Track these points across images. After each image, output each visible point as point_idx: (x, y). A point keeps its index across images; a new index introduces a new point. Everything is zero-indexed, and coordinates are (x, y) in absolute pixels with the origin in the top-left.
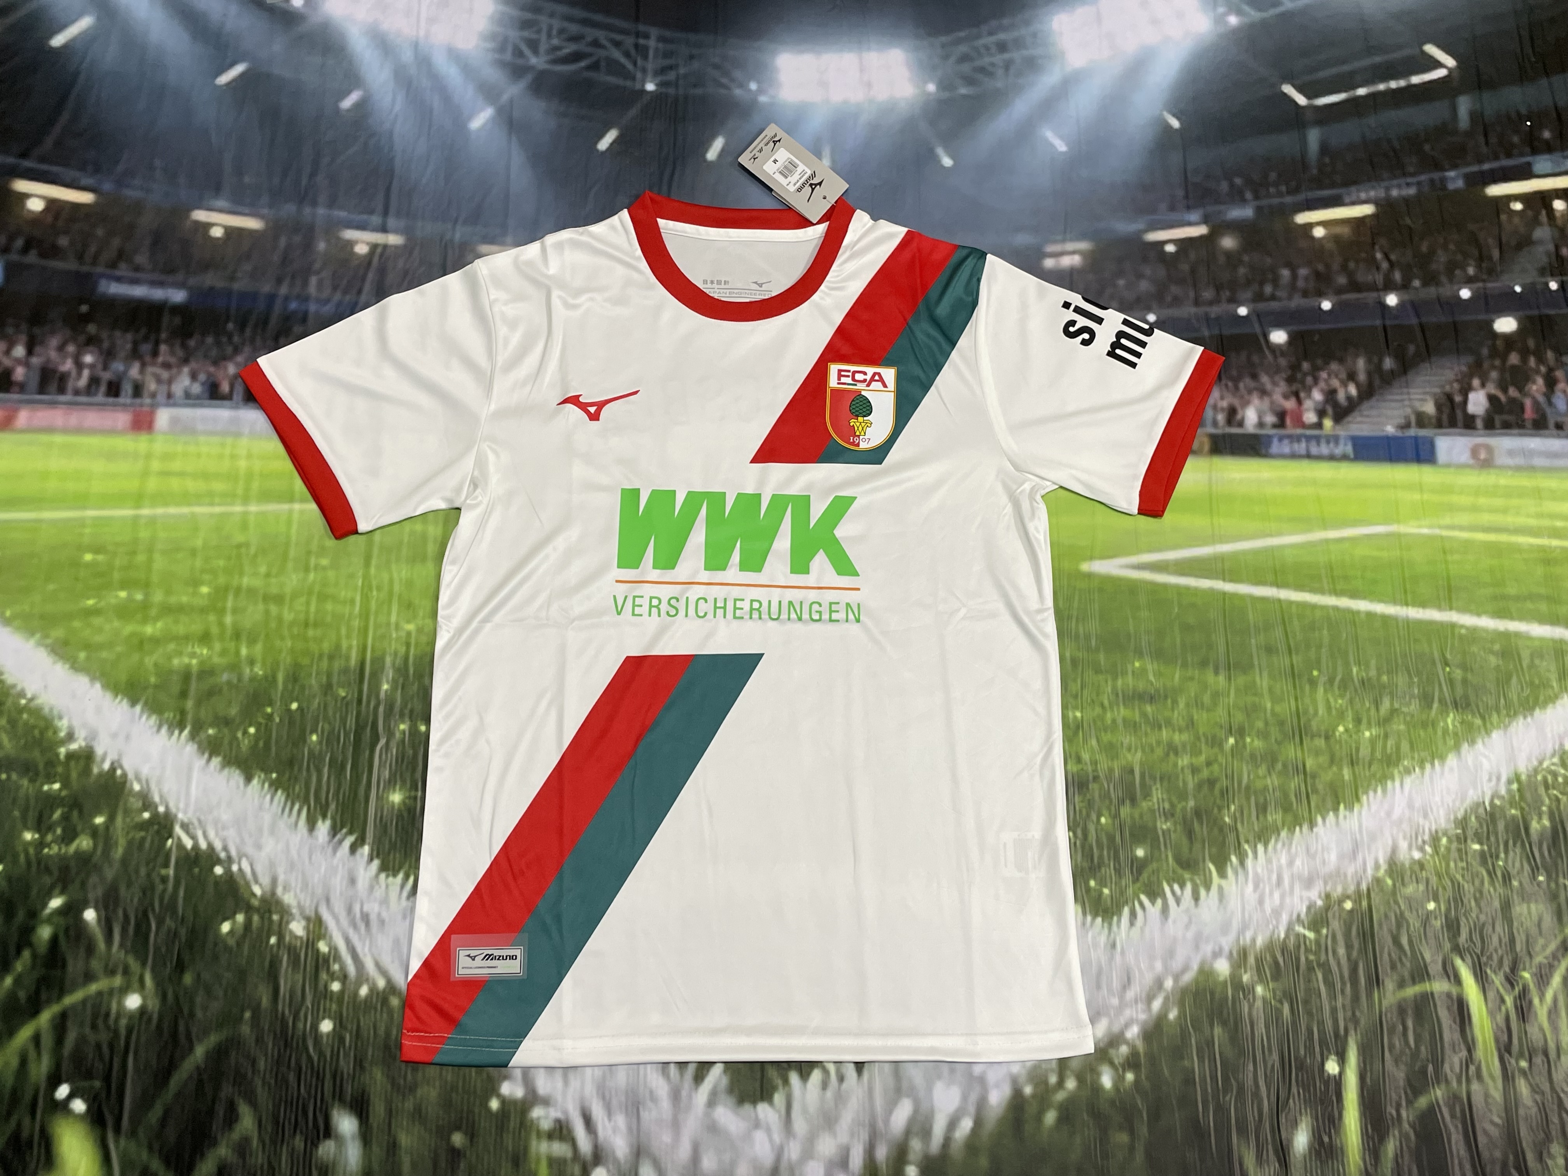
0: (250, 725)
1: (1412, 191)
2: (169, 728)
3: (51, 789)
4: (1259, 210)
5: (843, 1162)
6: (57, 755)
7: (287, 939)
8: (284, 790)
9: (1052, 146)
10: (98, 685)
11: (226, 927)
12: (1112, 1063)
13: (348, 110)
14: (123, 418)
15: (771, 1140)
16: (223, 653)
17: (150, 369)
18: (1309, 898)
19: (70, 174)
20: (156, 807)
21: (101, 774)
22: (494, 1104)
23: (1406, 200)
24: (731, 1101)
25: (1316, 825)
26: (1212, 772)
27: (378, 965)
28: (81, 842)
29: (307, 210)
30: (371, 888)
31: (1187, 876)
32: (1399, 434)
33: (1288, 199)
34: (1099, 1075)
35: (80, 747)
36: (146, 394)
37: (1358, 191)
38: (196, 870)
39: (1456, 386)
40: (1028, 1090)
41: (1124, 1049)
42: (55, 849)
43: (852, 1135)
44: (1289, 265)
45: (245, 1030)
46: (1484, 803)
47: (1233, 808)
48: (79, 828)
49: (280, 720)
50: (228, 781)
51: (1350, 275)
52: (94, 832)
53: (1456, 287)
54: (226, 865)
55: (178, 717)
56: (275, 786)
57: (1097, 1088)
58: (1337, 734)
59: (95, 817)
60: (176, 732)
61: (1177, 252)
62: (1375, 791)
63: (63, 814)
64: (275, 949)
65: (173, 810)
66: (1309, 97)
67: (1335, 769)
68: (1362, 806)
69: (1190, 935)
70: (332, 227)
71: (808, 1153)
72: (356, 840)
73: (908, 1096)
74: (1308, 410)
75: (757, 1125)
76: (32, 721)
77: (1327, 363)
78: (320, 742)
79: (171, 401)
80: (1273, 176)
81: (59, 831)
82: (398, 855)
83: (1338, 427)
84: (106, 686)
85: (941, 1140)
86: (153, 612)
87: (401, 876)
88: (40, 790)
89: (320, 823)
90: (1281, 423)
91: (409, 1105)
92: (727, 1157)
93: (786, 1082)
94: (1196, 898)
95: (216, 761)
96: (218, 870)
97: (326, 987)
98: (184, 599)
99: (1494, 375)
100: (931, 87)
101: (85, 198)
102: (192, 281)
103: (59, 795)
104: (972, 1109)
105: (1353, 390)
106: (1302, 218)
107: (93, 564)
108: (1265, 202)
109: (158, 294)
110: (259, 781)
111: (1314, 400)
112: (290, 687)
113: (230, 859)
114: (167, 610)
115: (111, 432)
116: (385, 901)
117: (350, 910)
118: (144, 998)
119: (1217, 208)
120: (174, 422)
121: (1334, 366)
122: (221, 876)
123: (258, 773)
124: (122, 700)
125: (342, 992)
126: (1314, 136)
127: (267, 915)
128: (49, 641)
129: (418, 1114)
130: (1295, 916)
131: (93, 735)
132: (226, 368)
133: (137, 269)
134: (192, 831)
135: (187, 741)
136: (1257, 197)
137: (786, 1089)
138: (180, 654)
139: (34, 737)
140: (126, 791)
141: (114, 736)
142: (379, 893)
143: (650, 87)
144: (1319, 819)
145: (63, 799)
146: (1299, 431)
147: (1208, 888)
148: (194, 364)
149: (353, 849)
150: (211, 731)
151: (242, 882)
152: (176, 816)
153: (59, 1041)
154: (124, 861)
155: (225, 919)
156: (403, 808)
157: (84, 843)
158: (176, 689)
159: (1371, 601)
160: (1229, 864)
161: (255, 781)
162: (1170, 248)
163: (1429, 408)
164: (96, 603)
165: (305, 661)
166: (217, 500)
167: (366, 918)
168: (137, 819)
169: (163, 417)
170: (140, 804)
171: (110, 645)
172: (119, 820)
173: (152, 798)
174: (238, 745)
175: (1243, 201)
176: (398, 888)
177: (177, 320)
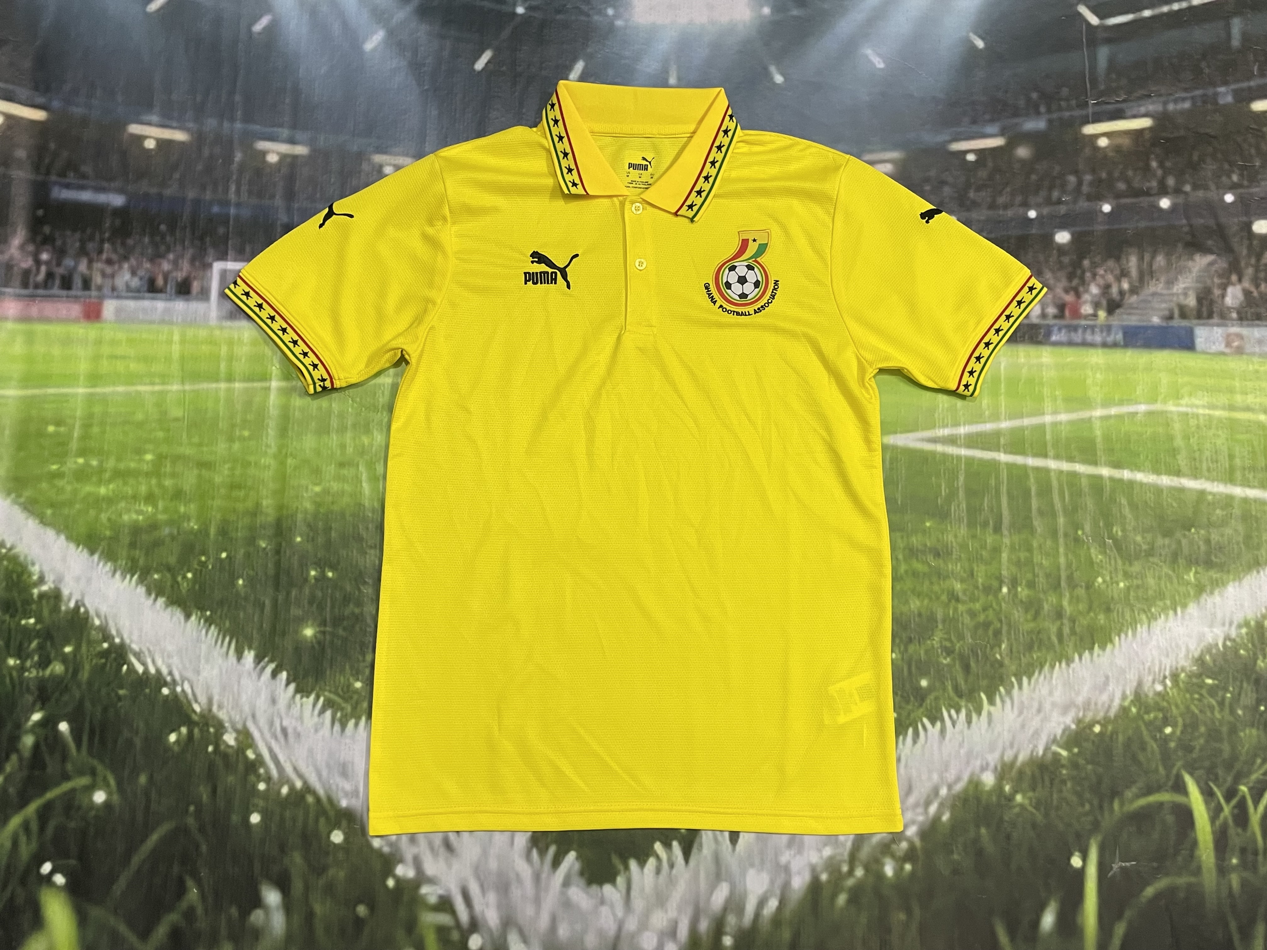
0: (189, 571)
1: (1187, 105)
2: (122, 574)
3: (27, 624)
4: (1050, 121)
5: (673, 933)
6: (32, 595)
7: (222, 747)
8: (216, 626)
9: (873, 64)
10: (63, 537)
11: (173, 737)
12: (893, 856)
13: (259, 34)
14: (76, 309)
15: (614, 915)
16: (166, 510)
17: (98, 265)
18: (1064, 723)
19: (23, 92)
20: (113, 638)
21: (67, 612)
22: (391, 883)
23: (1182, 112)
24: (582, 882)
25: (1073, 661)
26: (987, 616)
27: (295, 769)
28: (55, 666)
29: (226, 124)
30: (289, 707)
31: (963, 703)
32: (1164, 324)
33: (1077, 113)
34: (883, 865)
35: (50, 588)
36: (93, 287)
37: (1140, 106)
38: (147, 691)
39: (1217, 280)
40: (824, 877)
41: (904, 845)
42: (34, 673)
43: (680, 910)
44: (1076, 172)
45: (191, 821)
46: (1217, 645)
47: (1003, 646)
48: (53, 655)
49: (213, 567)
50: (171, 618)
51: (1128, 181)
52: (64, 659)
53: (1221, 191)
54: (172, 687)
55: (130, 564)
56: (209, 622)
57: (880, 876)
58: (1096, 584)
59: (64, 646)
60: (128, 577)
61: (976, 161)
62: (1126, 635)
63: (39, 643)
64: (213, 756)
65: (127, 641)
66: (1101, 17)
67: (1092, 614)
68: (1114, 646)
69: (962, 751)
70: (248, 139)
71: (644, 925)
72: (277, 667)
73: (726, 880)
74: (1085, 302)
75: (602, 902)
76: (10, 567)
77: (1104, 260)
78: (244, 586)
79: (115, 294)
80: (1065, 91)
81: (36, 658)
82: (310, 680)
83: (1111, 318)
84: (69, 538)
85: (752, 916)
86: (107, 475)
87: (312, 697)
88: (19, 623)
89: (246, 652)
90: (1060, 315)
91: (321, 882)
92: (578, 927)
93: (627, 868)
94: (969, 721)
95: (161, 601)
96: (165, 691)
97: (254, 787)
98: (133, 465)
99: (1250, 271)
100: (766, 11)
101: (38, 115)
102: (130, 188)
103: (34, 629)
104: (778, 892)
105: (1126, 286)
106: (1089, 129)
107: (57, 434)
108: (1055, 116)
109: (102, 198)
110: (196, 618)
111: (1091, 294)
112: (220, 538)
113: (174, 681)
114: (118, 474)
115: (66, 320)
116: (301, 718)
117: (271, 724)
118: (109, 794)
119: (1016, 120)
120: (118, 311)
121: (1111, 263)
122: (167, 696)
123: (195, 611)
124: (83, 550)
125: (267, 790)
126: (1103, 53)
127: (205, 728)
128: (22, 500)
129: (329, 889)
130: (1052, 737)
131: (60, 579)
132: (160, 265)
133: (84, 176)
134: (142, 658)
135: (137, 585)
136: (1049, 111)
137: (627, 873)
138: (129, 511)
139: (13, 580)
140: (89, 625)
141: (78, 579)
142: (296, 710)
143: (520, 10)
144: (1076, 657)
145: (38, 631)
146: (1075, 322)
147: (979, 713)
148: (133, 261)
149: (274, 674)
150: (156, 576)
151: (185, 701)
152: (130, 646)
153: (42, 828)
154: (90, 683)
155: (172, 731)
156: (314, 641)
157: (58, 668)
158: (126, 540)
159: (1132, 470)
160: (997, 693)
161: (193, 618)
162: (971, 157)
163: (1191, 301)
164: (59, 468)
165: (233, 518)
166: (157, 380)
167: (284, 731)
168: (98, 649)
169: (110, 307)
170: (101, 635)
171: (70, 503)
172: (84, 648)
173: (110, 631)
174: (179, 587)
175: (1038, 113)
176: (310, 707)
177: (118, 222)
